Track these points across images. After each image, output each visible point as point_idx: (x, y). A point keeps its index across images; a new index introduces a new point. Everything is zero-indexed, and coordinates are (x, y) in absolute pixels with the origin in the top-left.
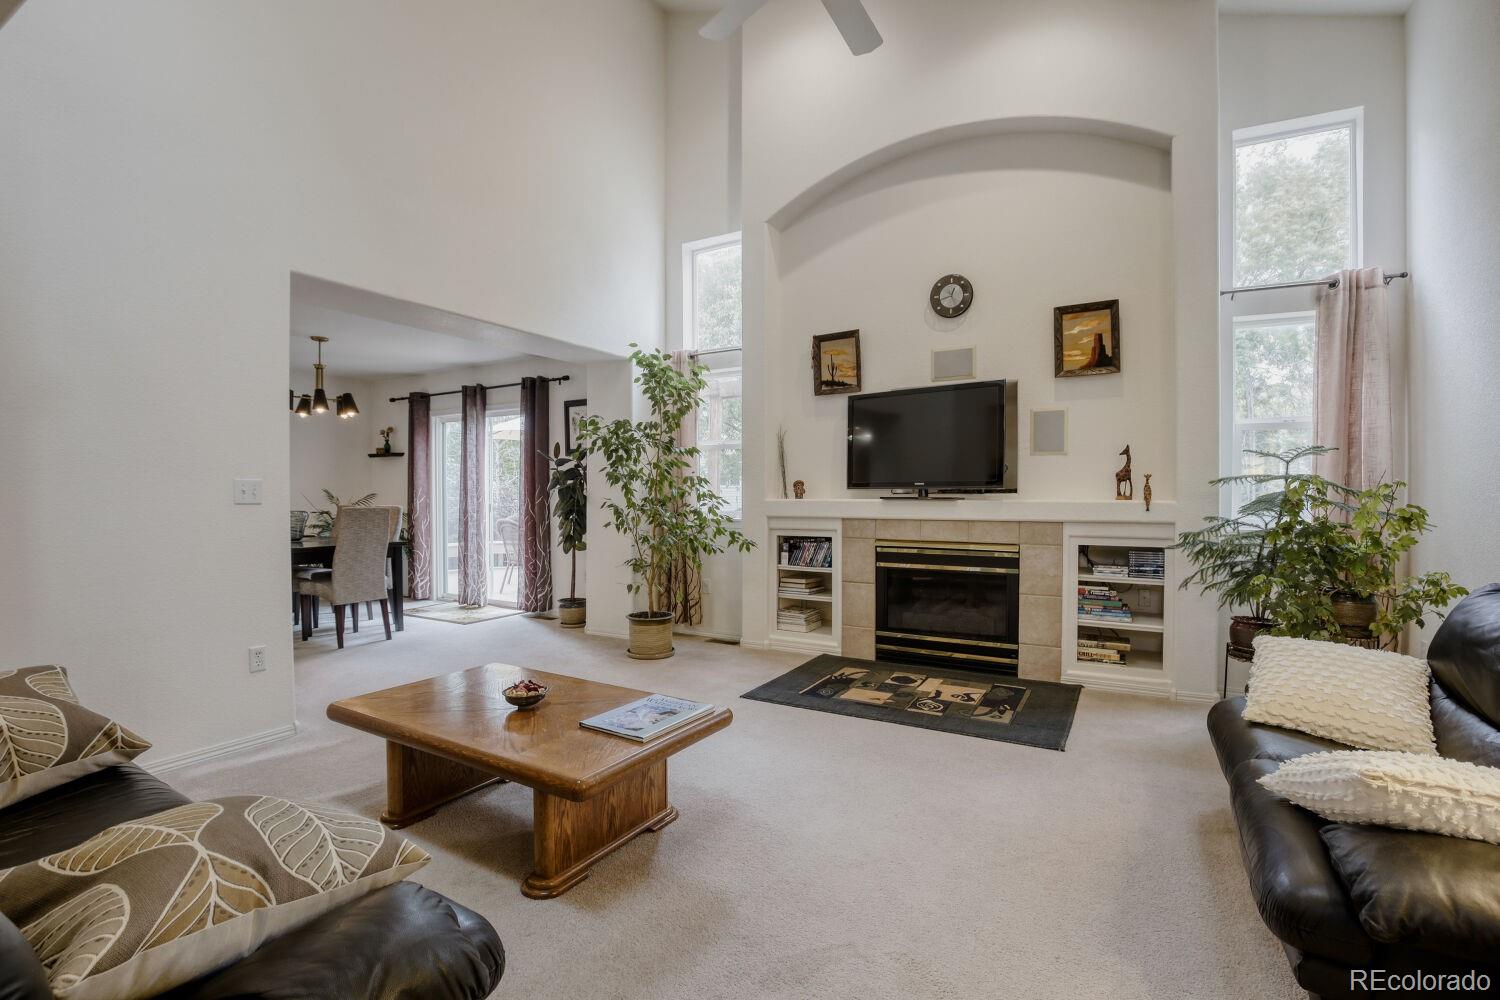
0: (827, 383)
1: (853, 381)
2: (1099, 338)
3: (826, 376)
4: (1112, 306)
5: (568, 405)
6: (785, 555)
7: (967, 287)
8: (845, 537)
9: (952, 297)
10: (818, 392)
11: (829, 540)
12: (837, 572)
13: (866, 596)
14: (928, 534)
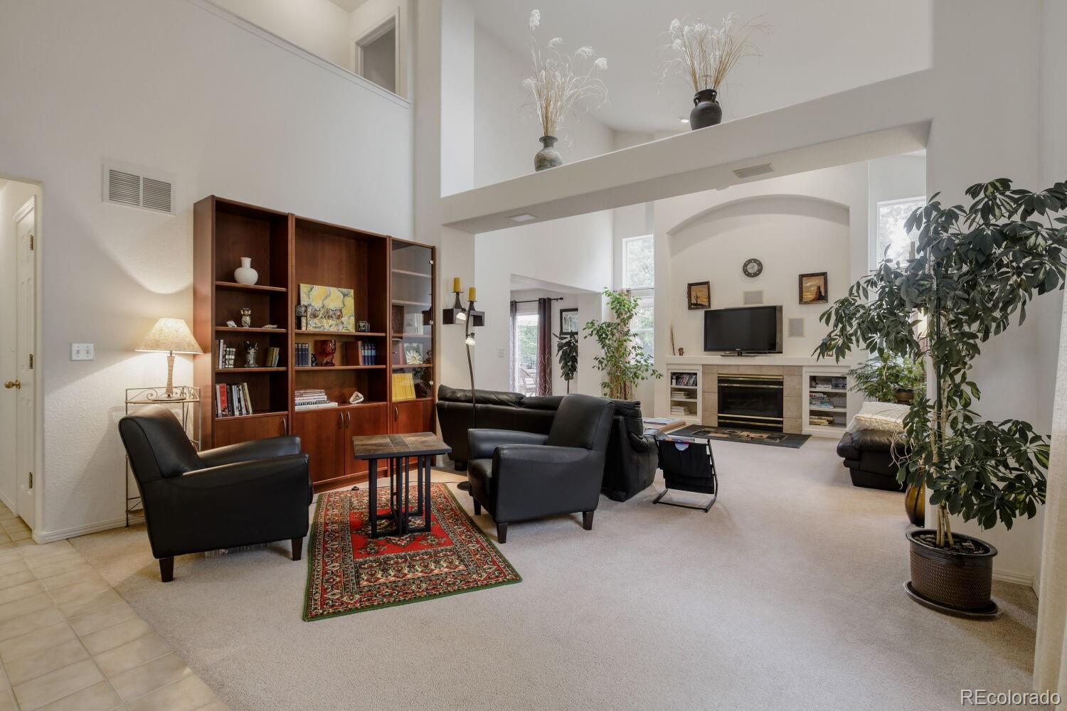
0: (694, 304)
1: (707, 304)
2: (819, 288)
3: (694, 301)
4: (824, 274)
5: (562, 311)
6: (674, 381)
7: (760, 264)
8: (703, 373)
9: (753, 268)
10: (690, 308)
11: (696, 374)
12: (699, 388)
13: (714, 398)
14: (742, 371)
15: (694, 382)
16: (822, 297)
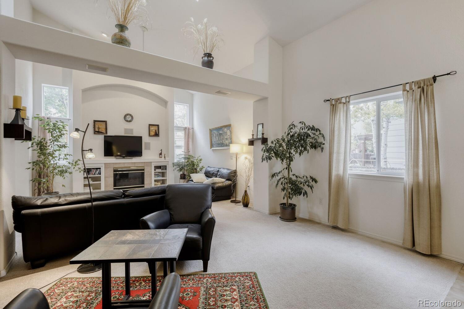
0: (97, 132)
1: (105, 132)
2: (156, 131)
3: (97, 130)
4: (158, 126)
6: (86, 173)
7: (132, 117)
8: (105, 168)
9: (129, 118)
10: (95, 133)
11: (100, 168)
12: (103, 176)
13: (111, 180)
14: (126, 165)
15: (99, 172)
16: (157, 135)
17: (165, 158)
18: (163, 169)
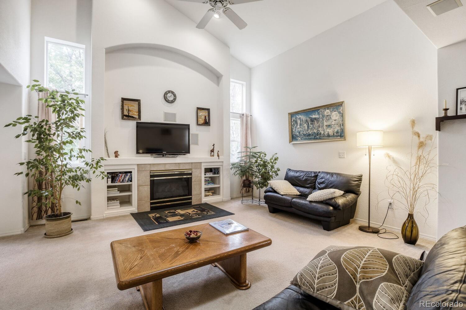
0: (126, 116)
1: (137, 117)
2: (205, 117)
3: (126, 113)
4: (208, 110)
6: (110, 180)
7: (175, 95)
8: (138, 171)
9: (170, 97)
10: (123, 118)
11: (131, 172)
12: (135, 184)
13: (147, 190)
14: (168, 167)
15: (129, 178)
16: (207, 123)
17: (218, 156)
18: (215, 173)
